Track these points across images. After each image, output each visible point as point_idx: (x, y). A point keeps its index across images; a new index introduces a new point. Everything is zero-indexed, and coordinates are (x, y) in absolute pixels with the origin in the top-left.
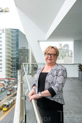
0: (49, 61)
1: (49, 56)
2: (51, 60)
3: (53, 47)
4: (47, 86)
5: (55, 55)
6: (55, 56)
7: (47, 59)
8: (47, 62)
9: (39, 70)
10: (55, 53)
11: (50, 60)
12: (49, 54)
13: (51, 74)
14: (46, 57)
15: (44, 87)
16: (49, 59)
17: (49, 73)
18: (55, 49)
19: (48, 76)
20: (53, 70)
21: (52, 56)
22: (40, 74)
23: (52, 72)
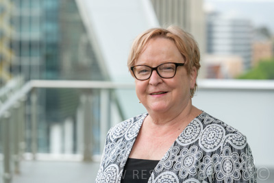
0: (154, 102)
1: (153, 78)
2: (165, 93)
5: (177, 65)
7: (144, 92)
8: (147, 107)
9: (117, 146)
10: (178, 59)
11: (157, 93)
12: (150, 69)
13: (171, 169)
16: (152, 89)
17: (163, 164)
18: (172, 39)
19: (156, 176)
20: (181, 148)
21: (163, 74)
22: (125, 168)
23: (177, 157)
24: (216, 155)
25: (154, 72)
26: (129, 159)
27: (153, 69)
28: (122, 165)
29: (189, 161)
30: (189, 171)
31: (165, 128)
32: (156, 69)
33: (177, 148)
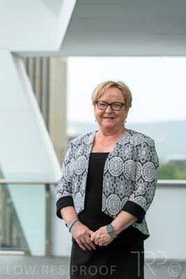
0: (106, 122)
1: (109, 109)
2: (113, 118)
3: (115, 85)
4: (107, 184)
5: (122, 104)
6: (124, 108)
7: (101, 116)
8: (101, 125)
10: (122, 101)
12: (106, 104)
13: (118, 156)
14: (99, 111)
15: (102, 188)
16: (106, 115)
17: (112, 154)
18: (121, 89)
19: (109, 160)
20: (121, 146)
21: (114, 108)
22: (90, 157)
23: (119, 150)
24: (138, 147)
25: (109, 106)
26: (91, 153)
27: (109, 104)
28: (88, 156)
29: (127, 152)
30: (127, 156)
31: (110, 137)
32: (110, 105)
33: (119, 146)
